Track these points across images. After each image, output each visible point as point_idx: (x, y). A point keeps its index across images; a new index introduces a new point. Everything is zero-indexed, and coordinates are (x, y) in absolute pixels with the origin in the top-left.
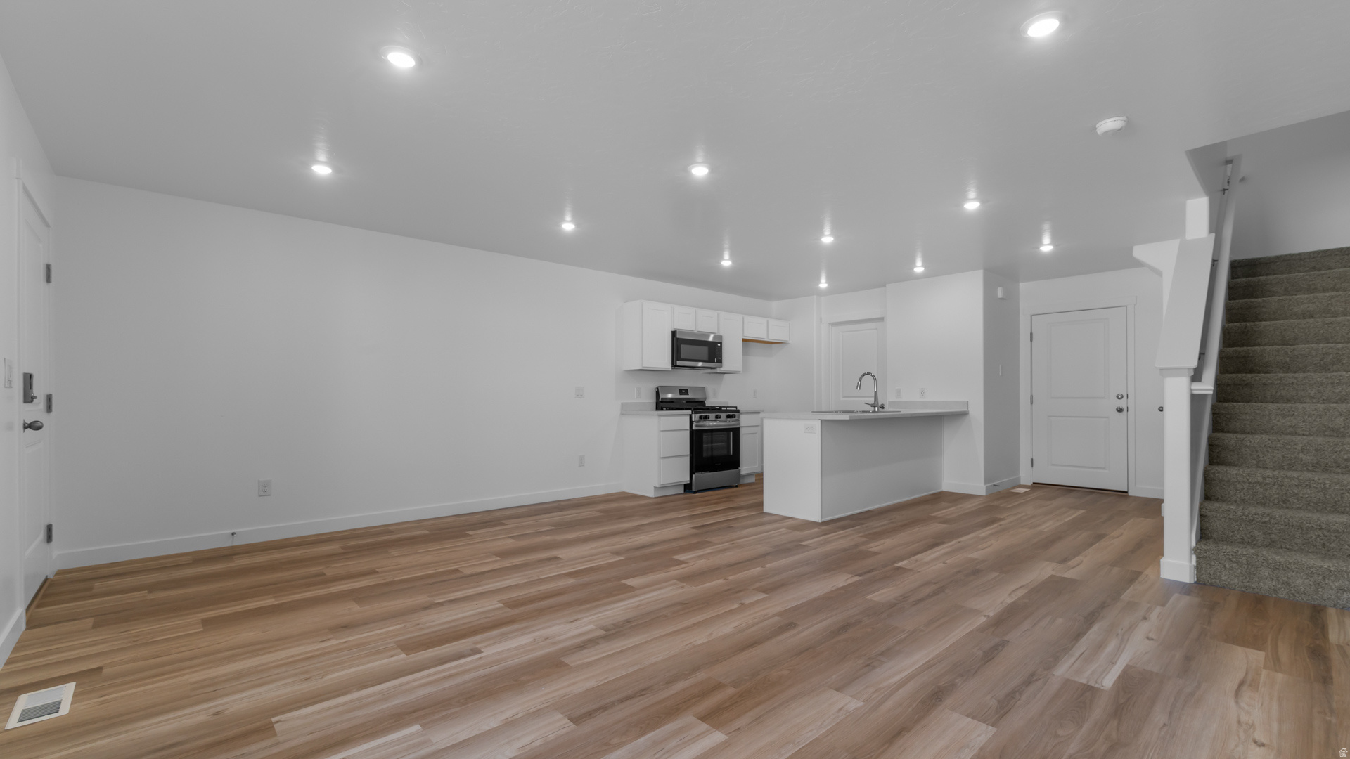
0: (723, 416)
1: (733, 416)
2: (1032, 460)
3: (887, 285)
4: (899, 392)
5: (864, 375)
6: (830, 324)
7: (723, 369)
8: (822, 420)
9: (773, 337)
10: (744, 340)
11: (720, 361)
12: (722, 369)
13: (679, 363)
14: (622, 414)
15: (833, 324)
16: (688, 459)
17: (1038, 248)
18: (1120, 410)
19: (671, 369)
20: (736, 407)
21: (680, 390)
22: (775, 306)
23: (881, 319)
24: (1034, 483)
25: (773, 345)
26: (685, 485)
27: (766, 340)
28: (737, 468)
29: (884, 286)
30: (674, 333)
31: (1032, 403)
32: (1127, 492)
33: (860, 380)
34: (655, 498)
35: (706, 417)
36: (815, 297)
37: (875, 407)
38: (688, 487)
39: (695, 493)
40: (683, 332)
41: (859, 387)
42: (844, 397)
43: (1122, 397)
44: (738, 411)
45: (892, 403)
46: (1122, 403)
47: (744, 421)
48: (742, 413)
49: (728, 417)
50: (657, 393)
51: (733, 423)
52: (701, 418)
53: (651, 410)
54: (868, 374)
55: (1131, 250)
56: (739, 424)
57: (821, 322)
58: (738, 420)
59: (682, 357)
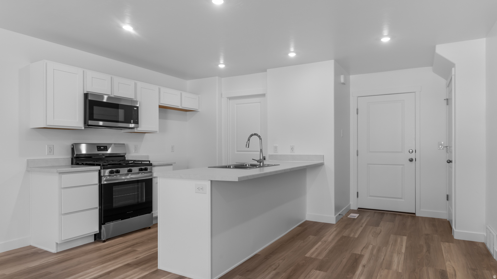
0: (135, 169)
1: (146, 169)
2: (358, 193)
3: (268, 70)
4: (276, 148)
5: (252, 135)
6: (228, 98)
7: (140, 129)
8: (211, 181)
9: (186, 105)
10: (160, 107)
11: (136, 122)
12: (138, 129)
13: (90, 122)
14: (28, 171)
15: (230, 98)
16: (97, 212)
17: (380, 39)
18: (411, 160)
19: (83, 128)
20: (149, 161)
21: (97, 147)
22: (189, 83)
23: (263, 95)
24: (359, 208)
25: (188, 113)
26: (95, 235)
27: (180, 107)
28: (150, 213)
29: (266, 71)
30: (86, 95)
31: (357, 155)
32: (415, 214)
33: (249, 140)
34: (58, 253)
35: (118, 172)
36: (217, 77)
37: (260, 162)
38: (97, 237)
39: (104, 241)
40: (94, 95)
41: (248, 145)
42: (238, 151)
43: (412, 152)
44: (151, 165)
45: (271, 157)
46: (412, 156)
47: (156, 172)
48: (154, 166)
49: (141, 170)
50: (73, 149)
51: (146, 175)
52: (111, 172)
53: (66, 166)
54: (255, 134)
55: (434, 48)
56: (151, 175)
57: (222, 96)
58: (151, 172)
59: (95, 117)
